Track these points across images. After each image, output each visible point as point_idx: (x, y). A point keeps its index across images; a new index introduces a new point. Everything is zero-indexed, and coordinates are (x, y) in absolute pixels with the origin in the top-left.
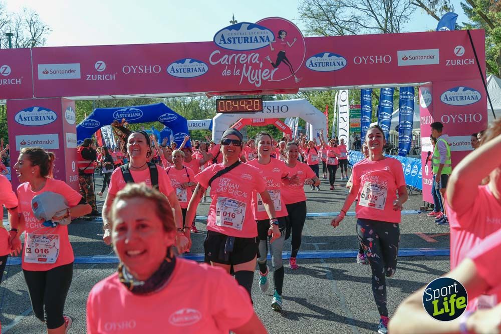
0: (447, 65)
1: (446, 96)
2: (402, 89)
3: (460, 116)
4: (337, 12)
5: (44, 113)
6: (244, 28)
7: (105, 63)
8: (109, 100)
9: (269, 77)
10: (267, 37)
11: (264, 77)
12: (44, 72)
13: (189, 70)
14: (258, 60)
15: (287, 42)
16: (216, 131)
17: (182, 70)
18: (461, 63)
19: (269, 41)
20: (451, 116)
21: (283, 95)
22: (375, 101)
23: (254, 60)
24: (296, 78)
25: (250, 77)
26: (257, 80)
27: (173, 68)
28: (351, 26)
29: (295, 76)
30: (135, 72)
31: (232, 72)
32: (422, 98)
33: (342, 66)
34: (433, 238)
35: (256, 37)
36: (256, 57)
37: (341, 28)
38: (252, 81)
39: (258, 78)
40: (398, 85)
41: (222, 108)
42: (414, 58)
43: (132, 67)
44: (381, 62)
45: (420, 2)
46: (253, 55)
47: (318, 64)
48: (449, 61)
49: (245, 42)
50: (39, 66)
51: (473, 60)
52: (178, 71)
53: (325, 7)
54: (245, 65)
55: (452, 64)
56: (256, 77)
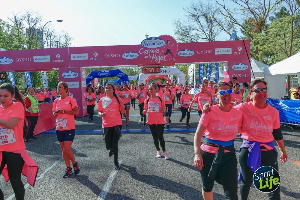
0: (235, 54)
1: (234, 67)
3: (240, 75)
5: (73, 73)
6: (153, 39)
7: (98, 53)
8: (97, 68)
9: (163, 59)
10: (163, 43)
11: (161, 59)
12: (73, 57)
13: (131, 56)
15: (171, 45)
18: (240, 53)
20: (236, 75)
21: (167, 66)
22: (205, 68)
24: (174, 59)
25: (156, 59)
27: (124, 55)
28: (195, 38)
30: (109, 57)
31: (148, 57)
32: (224, 68)
33: (193, 55)
35: (158, 43)
37: (192, 38)
40: (214, 62)
42: (221, 51)
43: (108, 55)
45: (223, 28)
47: (183, 54)
48: (236, 52)
49: (154, 45)
50: (72, 54)
51: (245, 52)
52: (127, 57)
53: (185, 30)
54: (153, 54)
55: (237, 54)
56: (158, 59)
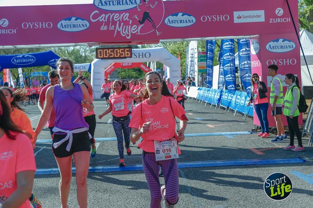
0: (270, 22)
1: (270, 45)
3: (281, 61)
7: (8, 20)
9: (137, 30)
11: (133, 31)
13: (74, 26)
14: (128, 18)
15: (151, 5)
16: (94, 73)
17: (69, 26)
18: (281, 20)
19: (136, 4)
20: (274, 60)
23: (125, 18)
24: (157, 32)
25: (122, 32)
26: (128, 33)
27: (62, 24)
29: (156, 30)
30: (32, 27)
31: (108, 27)
33: (193, 23)
34: (262, 151)
35: (126, 1)
36: (127, 16)
38: (124, 34)
39: (128, 32)
40: (234, 38)
41: (101, 55)
42: (246, 17)
43: (30, 23)
44: (222, 20)
46: (125, 14)
47: (174, 21)
48: (272, 19)
49: (118, 5)
51: (289, 18)
52: (66, 27)
54: (118, 22)
55: (274, 21)
56: (127, 31)
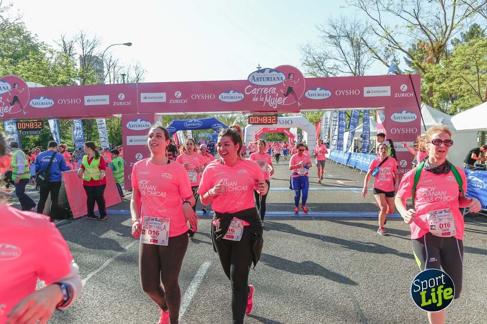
0: (395, 96)
1: (394, 116)
2: (365, 111)
3: (403, 129)
4: (325, 62)
5: (143, 122)
6: (267, 72)
7: (181, 92)
8: (182, 115)
9: (282, 102)
10: (281, 77)
11: (279, 102)
12: (144, 98)
13: (232, 98)
14: (275, 92)
15: (294, 81)
16: (247, 135)
17: (228, 98)
18: (405, 95)
20: (397, 129)
21: (288, 114)
22: (348, 118)
23: (273, 92)
24: (299, 104)
25: (270, 103)
27: (222, 96)
28: (334, 72)
29: (298, 102)
30: (199, 98)
31: (259, 99)
32: (378, 117)
33: (328, 97)
35: (274, 78)
36: (274, 90)
37: (328, 72)
38: (271, 105)
39: (275, 103)
40: (362, 109)
41: (252, 122)
42: (374, 92)
43: (197, 95)
44: (353, 94)
45: (378, 56)
46: (272, 89)
47: (313, 95)
48: (397, 94)
49: (267, 81)
50: (141, 94)
51: (413, 93)
52: (225, 98)
54: (267, 95)
55: (399, 96)
